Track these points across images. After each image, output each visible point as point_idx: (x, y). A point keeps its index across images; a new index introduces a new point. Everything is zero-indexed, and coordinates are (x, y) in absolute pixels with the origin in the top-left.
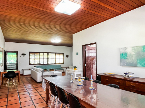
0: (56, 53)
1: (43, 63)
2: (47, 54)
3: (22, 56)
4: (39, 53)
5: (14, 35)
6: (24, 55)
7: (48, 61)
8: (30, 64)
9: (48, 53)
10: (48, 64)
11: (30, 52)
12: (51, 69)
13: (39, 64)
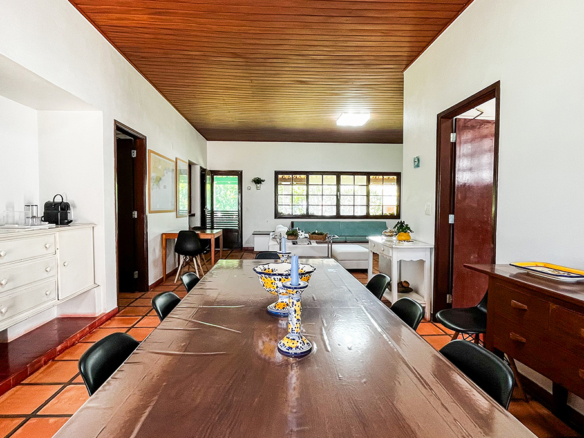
0: (368, 174)
1: (320, 214)
2: (335, 177)
3: (254, 185)
4: (307, 173)
5: (224, 112)
6: (258, 181)
7: (338, 206)
8: (278, 216)
9: (338, 174)
10: (338, 216)
11: (277, 173)
12: (314, 233)
13: (307, 216)
